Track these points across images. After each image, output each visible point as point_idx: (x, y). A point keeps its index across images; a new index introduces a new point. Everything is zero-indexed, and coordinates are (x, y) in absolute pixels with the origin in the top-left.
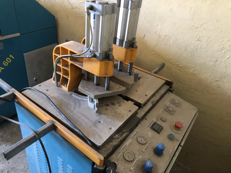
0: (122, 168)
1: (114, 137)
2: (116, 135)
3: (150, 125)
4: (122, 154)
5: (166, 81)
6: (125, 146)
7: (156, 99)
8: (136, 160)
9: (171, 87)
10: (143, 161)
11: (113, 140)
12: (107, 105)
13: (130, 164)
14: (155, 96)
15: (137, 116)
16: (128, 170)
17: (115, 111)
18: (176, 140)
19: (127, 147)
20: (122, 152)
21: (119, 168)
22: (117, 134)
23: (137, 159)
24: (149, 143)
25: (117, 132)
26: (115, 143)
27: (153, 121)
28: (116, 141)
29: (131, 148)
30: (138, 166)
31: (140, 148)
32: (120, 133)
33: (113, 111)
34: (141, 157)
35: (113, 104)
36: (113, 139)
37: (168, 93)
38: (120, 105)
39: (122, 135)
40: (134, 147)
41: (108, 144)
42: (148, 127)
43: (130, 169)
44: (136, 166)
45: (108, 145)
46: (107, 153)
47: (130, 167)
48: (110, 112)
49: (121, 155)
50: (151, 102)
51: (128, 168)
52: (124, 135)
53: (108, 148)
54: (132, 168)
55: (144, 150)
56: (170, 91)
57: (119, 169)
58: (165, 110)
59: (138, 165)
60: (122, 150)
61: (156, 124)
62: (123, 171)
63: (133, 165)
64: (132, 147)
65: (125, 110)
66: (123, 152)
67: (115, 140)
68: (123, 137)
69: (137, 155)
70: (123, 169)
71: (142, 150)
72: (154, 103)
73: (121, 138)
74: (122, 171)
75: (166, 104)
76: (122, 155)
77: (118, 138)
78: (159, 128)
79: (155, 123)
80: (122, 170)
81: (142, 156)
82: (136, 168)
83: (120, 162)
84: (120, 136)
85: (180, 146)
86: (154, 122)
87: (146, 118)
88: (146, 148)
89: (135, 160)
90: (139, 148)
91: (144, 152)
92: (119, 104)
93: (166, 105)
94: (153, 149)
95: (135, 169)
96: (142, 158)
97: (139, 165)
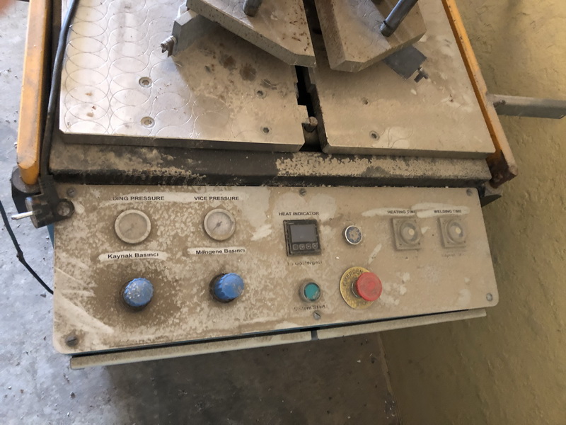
0: (79, 235)
1: (144, 150)
2: (155, 152)
3: (294, 214)
4: (124, 204)
5: (499, 153)
6: (158, 198)
7: (398, 172)
8: (140, 253)
9: (493, 183)
10: (156, 270)
11: (129, 155)
12: (228, 63)
13: (111, 245)
14: (405, 160)
15: (278, 162)
16: (89, 251)
17: (225, 94)
18: (313, 310)
19: (158, 206)
20: (129, 201)
21: (72, 225)
22: (160, 152)
23: (148, 252)
24: (229, 249)
25: (166, 148)
26: (123, 164)
27: (317, 213)
28: (132, 163)
29: (166, 216)
30: (127, 267)
31: (189, 239)
32: (170, 158)
33: (220, 88)
34: (162, 256)
35: (248, 74)
36: (133, 153)
37: (468, 192)
38: (260, 92)
39: (168, 164)
40: (174, 222)
41: (101, 151)
42: (283, 214)
43: (98, 255)
44: (123, 263)
45: (100, 154)
46: (71, 167)
47: (105, 251)
48: (211, 84)
49: (117, 205)
50: (369, 165)
51: (97, 248)
52: (173, 171)
53: (88, 159)
54: (103, 257)
55: (193, 251)
56: (481, 192)
57: (70, 229)
58: (391, 220)
59: (131, 265)
60: (136, 198)
61: (312, 226)
62: (73, 242)
63: (119, 254)
64: (170, 216)
65: (257, 114)
66: (131, 204)
67: (134, 158)
68: (164, 170)
69: (161, 245)
70: (82, 238)
71: (189, 244)
72: (377, 175)
73: (156, 169)
74: (71, 240)
75: (421, 210)
76: (120, 208)
77: (145, 161)
78: (305, 243)
79: (314, 223)
80: (75, 238)
81: (170, 259)
82: (115, 267)
83: (93, 216)
84: (162, 161)
85: (309, 333)
86: (315, 217)
87: (307, 189)
88: (203, 252)
89: (138, 247)
90: (187, 236)
91: (186, 254)
92: (262, 89)
93: (412, 212)
94: (221, 270)
95: (109, 266)
96: (163, 262)
97: (134, 268)
